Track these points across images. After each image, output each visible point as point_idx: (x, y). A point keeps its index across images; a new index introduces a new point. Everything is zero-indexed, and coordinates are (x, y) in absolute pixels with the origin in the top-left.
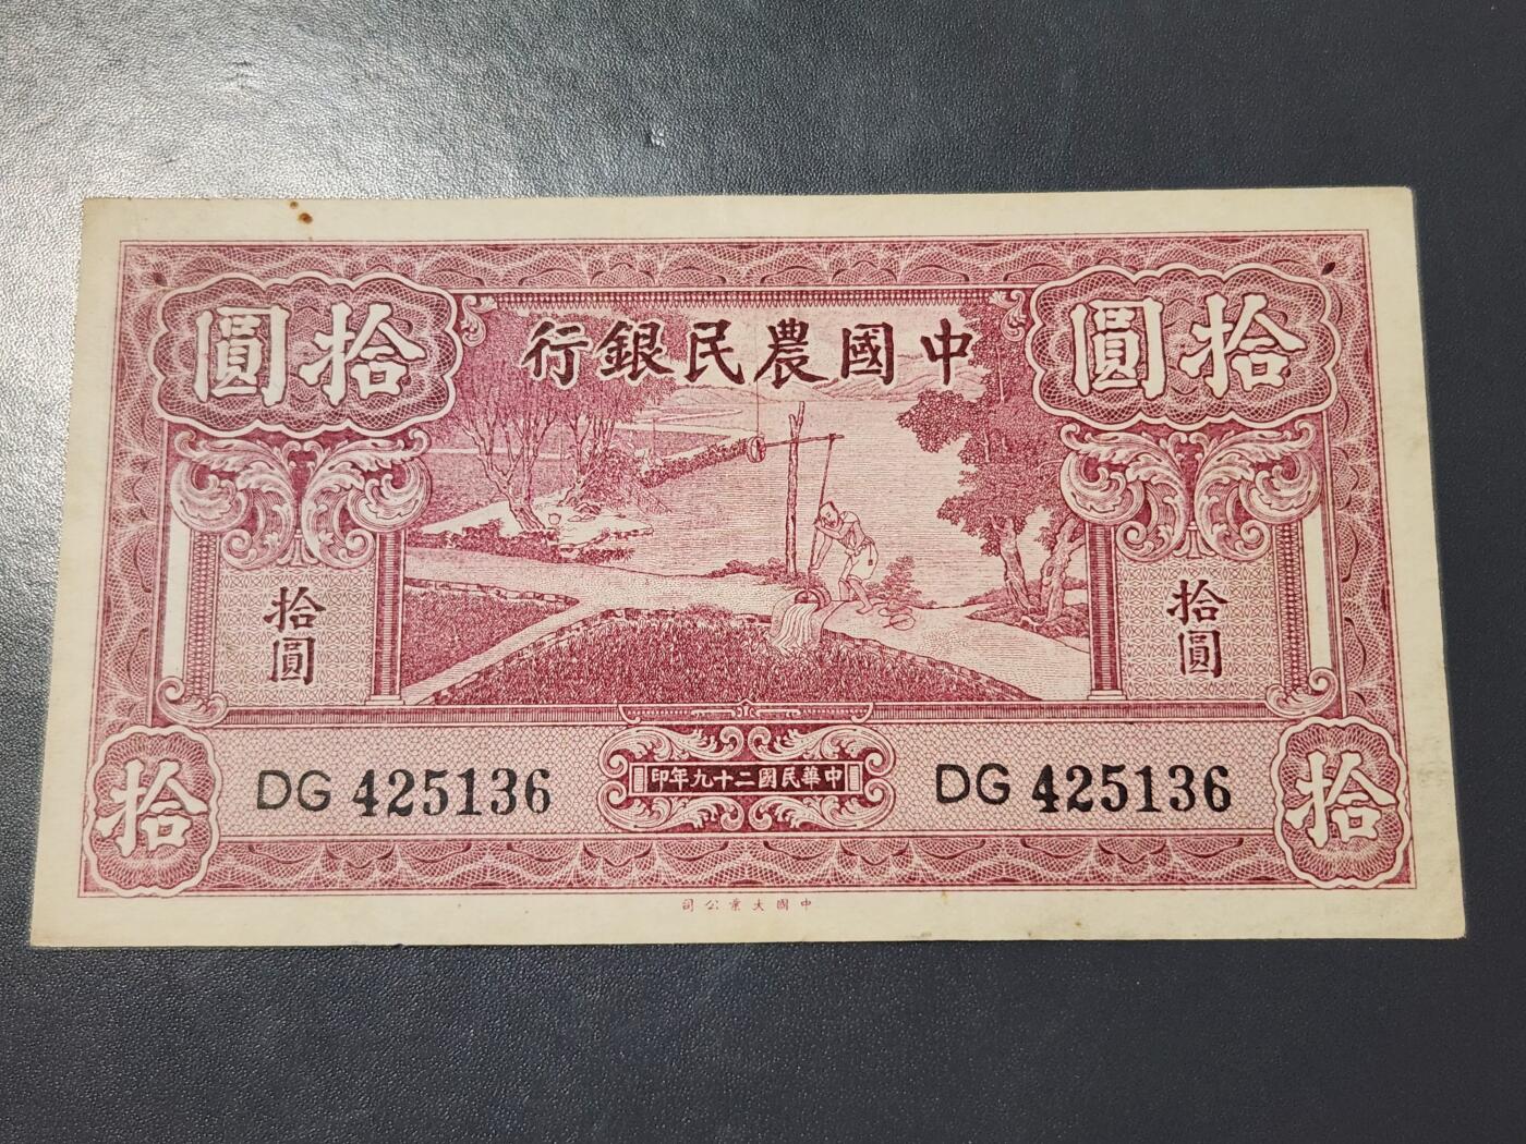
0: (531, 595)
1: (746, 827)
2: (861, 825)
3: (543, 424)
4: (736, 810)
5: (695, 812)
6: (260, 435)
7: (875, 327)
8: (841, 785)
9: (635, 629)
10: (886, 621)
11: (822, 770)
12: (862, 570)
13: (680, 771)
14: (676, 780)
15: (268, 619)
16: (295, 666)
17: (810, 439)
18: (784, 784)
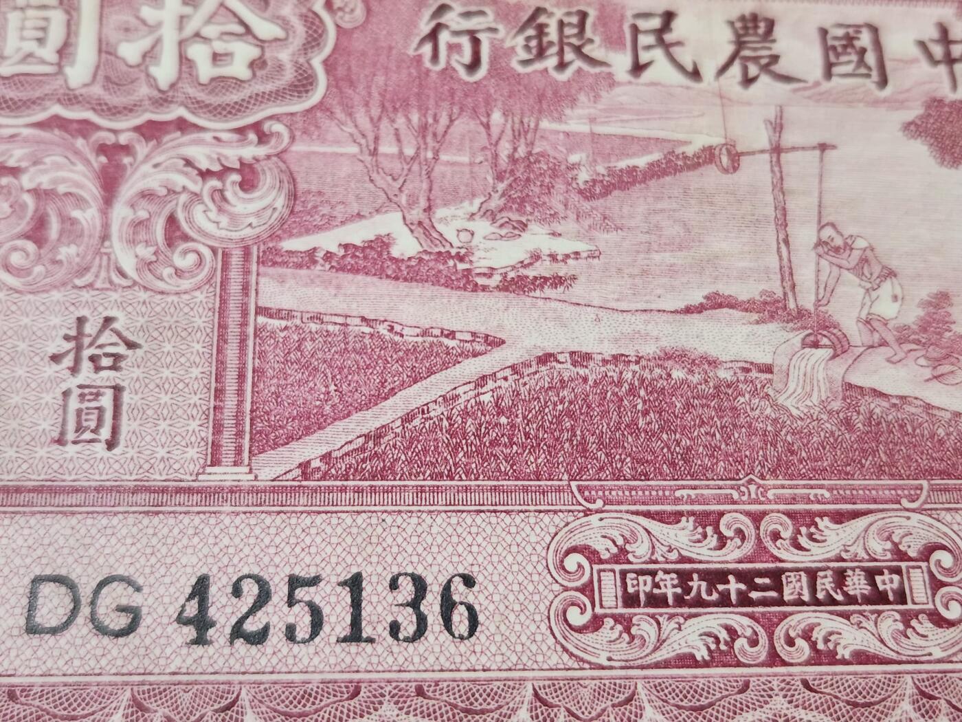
0: (437, 332)
1: (774, 659)
2: (938, 654)
3: (444, 120)
4: (756, 633)
5: (695, 637)
6: (56, 122)
7: (858, 28)
8: (901, 597)
9: (585, 380)
10: (928, 373)
11: (871, 574)
12: (886, 308)
13: (667, 577)
14: (663, 590)
15: (56, 358)
16: (93, 425)
17: (794, 149)
18: (820, 595)
